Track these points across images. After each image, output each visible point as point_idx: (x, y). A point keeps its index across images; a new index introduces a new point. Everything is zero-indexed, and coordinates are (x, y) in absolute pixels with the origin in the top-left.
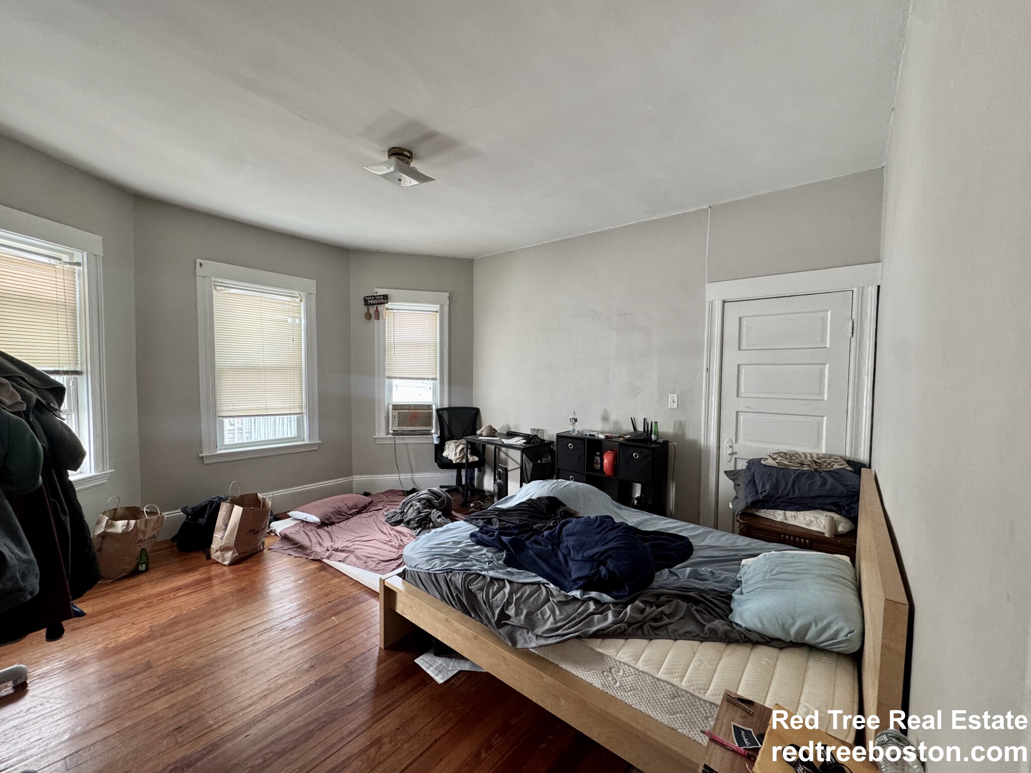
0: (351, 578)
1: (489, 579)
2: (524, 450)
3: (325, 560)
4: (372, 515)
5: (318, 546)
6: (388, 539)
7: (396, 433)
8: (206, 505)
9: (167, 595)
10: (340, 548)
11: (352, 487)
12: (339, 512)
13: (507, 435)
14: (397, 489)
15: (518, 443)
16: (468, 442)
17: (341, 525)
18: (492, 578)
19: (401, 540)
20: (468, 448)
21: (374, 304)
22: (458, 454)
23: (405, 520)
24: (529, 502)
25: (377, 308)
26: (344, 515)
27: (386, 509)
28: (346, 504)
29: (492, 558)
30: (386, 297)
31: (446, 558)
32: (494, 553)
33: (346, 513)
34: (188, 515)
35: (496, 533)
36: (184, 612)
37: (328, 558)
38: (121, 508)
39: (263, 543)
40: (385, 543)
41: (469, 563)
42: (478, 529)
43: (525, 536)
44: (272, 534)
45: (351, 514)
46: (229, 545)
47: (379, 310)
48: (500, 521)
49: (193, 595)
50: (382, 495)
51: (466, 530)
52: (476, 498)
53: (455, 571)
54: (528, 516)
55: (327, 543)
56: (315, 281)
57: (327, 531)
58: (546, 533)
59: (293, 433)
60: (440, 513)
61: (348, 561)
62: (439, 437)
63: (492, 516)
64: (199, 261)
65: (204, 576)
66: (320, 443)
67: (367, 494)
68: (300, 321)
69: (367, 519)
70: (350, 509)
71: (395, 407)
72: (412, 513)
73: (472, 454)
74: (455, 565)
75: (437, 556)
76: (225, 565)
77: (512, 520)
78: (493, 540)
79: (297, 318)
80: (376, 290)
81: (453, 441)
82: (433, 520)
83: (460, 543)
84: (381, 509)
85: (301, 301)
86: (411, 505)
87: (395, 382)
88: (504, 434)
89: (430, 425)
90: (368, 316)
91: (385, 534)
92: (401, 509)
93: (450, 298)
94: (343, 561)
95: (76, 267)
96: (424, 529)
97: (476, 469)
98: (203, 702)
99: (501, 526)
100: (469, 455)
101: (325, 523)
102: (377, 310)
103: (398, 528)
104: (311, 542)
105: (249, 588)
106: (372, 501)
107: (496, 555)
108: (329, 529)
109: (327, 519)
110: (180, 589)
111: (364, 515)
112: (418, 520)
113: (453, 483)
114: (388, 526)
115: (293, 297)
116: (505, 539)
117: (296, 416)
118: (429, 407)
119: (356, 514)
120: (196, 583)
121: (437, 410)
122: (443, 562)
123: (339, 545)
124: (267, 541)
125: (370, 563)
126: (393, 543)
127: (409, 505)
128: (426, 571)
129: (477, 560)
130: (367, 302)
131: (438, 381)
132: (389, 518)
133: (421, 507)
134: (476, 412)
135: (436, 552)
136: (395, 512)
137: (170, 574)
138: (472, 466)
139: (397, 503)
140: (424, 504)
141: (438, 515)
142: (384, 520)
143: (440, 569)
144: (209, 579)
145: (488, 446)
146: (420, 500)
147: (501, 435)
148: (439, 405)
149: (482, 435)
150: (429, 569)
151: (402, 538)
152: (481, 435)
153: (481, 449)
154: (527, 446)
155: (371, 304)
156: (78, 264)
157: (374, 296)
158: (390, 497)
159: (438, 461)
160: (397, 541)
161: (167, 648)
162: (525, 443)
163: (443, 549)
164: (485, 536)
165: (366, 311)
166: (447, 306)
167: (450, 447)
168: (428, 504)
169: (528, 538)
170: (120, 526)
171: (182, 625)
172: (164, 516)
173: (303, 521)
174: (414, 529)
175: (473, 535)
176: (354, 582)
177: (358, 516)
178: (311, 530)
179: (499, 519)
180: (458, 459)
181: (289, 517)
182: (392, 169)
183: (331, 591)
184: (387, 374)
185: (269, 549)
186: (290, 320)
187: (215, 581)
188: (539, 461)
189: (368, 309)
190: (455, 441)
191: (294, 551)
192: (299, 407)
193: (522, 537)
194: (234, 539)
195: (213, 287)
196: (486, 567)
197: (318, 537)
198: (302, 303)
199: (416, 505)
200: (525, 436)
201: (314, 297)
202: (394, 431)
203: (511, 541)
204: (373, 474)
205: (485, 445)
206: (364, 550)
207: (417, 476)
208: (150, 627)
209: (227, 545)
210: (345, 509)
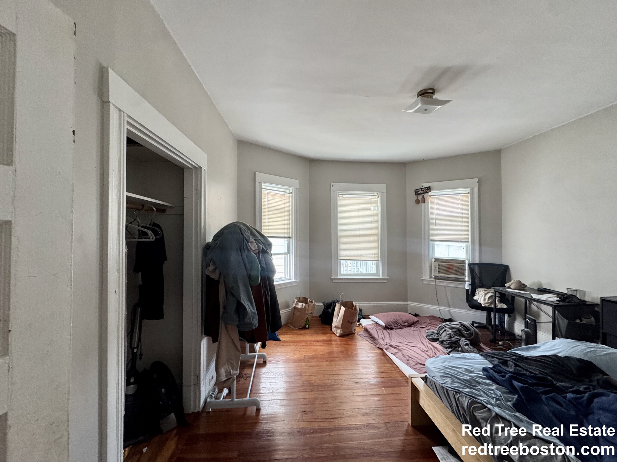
0: (398, 368)
1: (494, 414)
2: (555, 307)
3: (385, 350)
4: (417, 330)
5: (382, 340)
6: (426, 350)
7: (437, 278)
8: (331, 303)
9: (313, 343)
10: (394, 346)
11: (407, 309)
12: (396, 323)
13: (538, 290)
14: (437, 316)
15: (550, 299)
16: (495, 292)
17: (397, 331)
18: (497, 415)
19: (435, 353)
20: (495, 296)
21: (421, 194)
22: (487, 300)
23: (440, 340)
24: (555, 358)
25: (423, 196)
26: (399, 325)
27: (428, 328)
28: (401, 319)
29: (501, 396)
30: (429, 188)
31: (456, 380)
32: (504, 393)
33: (401, 324)
34: (325, 306)
35: (507, 376)
36: (317, 354)
37: (386, 349)
38: (302, 297)
39: (355, 330)
40: (423, 352)
41: (477, 392)
42: (491, 366)
43: (541, 389)
44: (361, 326)
45: (404, 326)
46: (339, 326)
47: (425, 197)
48: (516, 366)
49: (323, 347)
50: (426, 318)
51: (480, 363)
52: (506, 338)
53: (463, 394)
54: (550, 370)
55: (387, 340)
56: (386, 185)
57: (388, 333)
58: (569, 395)
59: (373, 271)
60: (468, 342)
61: (398, 355)
62: (470, 284)
63: (509, 359)
64: (332, 184)
65: (328, 338)
66: (388, 279)
67: (416, 315)
68: (378, 208)
69: (414, 331)
70: (404, 322)
71: (437, 260)
72: (445, 336)
73: (501, 301)
74: (463, 388)
75: (449, 376)
76: (337, 336)
77: (530, 369)
78: (504, 381)
79: (376, 207)
80: (423, 184)
81: (483, 289)
82: (462, 346)
83: (471, 372)
84: (424, 327)
85: (378, 197)
86: (445, 331)
87: (436, 243)
88: (535, 290)
89: (463, 274)
90: (418, 202)
91: (424, 345)
92: (437, 331)
93: (479, 182)
94: (394, 355)
95: (291, 194)
96: (454, 350)
97: (506, 315)
98: (316, 404)
99: (516, 371)
100: (497, 302)
101: (388, 327)
102: (423, 198)
103: (434, 344)
104: (378, 337)
105: (345, 352)
106: (418, 321)
107: (506, 395)
108: (390, 331)
109: (389, 325)
110: (318, 341)
111: (412, 328)
112: (449, 342)
113: (484, 321)
114: (427, 340)
115: (374, 195)
116: (516, 384)
117: (375, 262)
118: (463, 262)
119: (407, 327)
120: (324, 341)
121: (470, 265)
122: (453, 382)
123: (393, 344)
124: (357, 329)
125: (411, 362)
126: (429, 354)
127: (443, 330)
128: (440, 384)
129: (484, 393)
130: (416, 193)
131: (470, 244)
132: (428, 335)
133: (452, 333)
134: (506, 269)
135: (449, 372)
136: (433, 332)
137: (317, 333)
138: (501, 311)
139: (436, 326)
140: (455, 332)
141: (465, 343)
142: (425, 335)
143: (450, 386)
144: (330, 341)
145: (517, 298)
146: (452, 328)
147: (532, 290)
148: (471, 260)
149: (511, 288)
150: (442, 383)
151: (436, 352)
152: (509, 288)
153: (510, 298)
154: (561, 303)
155: (419, 194)
156: (291, 193)
157: (421, 189)
158: (432, 321)
159: (468, 302)
160: (432, 353)
161: (308, 369)
162: (557, 301)
163: (455, 372)
164: (496, 374)
165: (416, 199)
166: (477, 188)
167: (480, 293)
168: (458, 332)
169: (545, 393)
170: (300, 305)
171: (315, 360)
172: (315, 305)
173: (376, 323)
174: (446, 348)
175: (485, 370)
176: (399, 370)
177: (408, 328)
178: (380, 329)
179: (515, 364)
180: (487, 303)
181: (369, 318)
182: (420, 105)
183: (385, 371)
184: (430, 238)
185: (358, 334)
186: (372, 208)
187: (333, 343)
188: (578, 321)
189: (417, 197)
190: (485, 289)
191: (370, 339)
192: (377, 257)
193: (538, 389)
194: (341, 324)
195: (338, 196)
196: (493, 402)
197: (383, 335)
198: (379, 198)
199: (448, 331)
200: (559, 294)
201: (385, 194)
202: (435, 276)
203: (522, 388)
204: (423, 303)
205: (514, 297)
206: (409, 352)
207: (453, 310)
208: (305, 355)
209: (338, 326)
210: (400, 321)
